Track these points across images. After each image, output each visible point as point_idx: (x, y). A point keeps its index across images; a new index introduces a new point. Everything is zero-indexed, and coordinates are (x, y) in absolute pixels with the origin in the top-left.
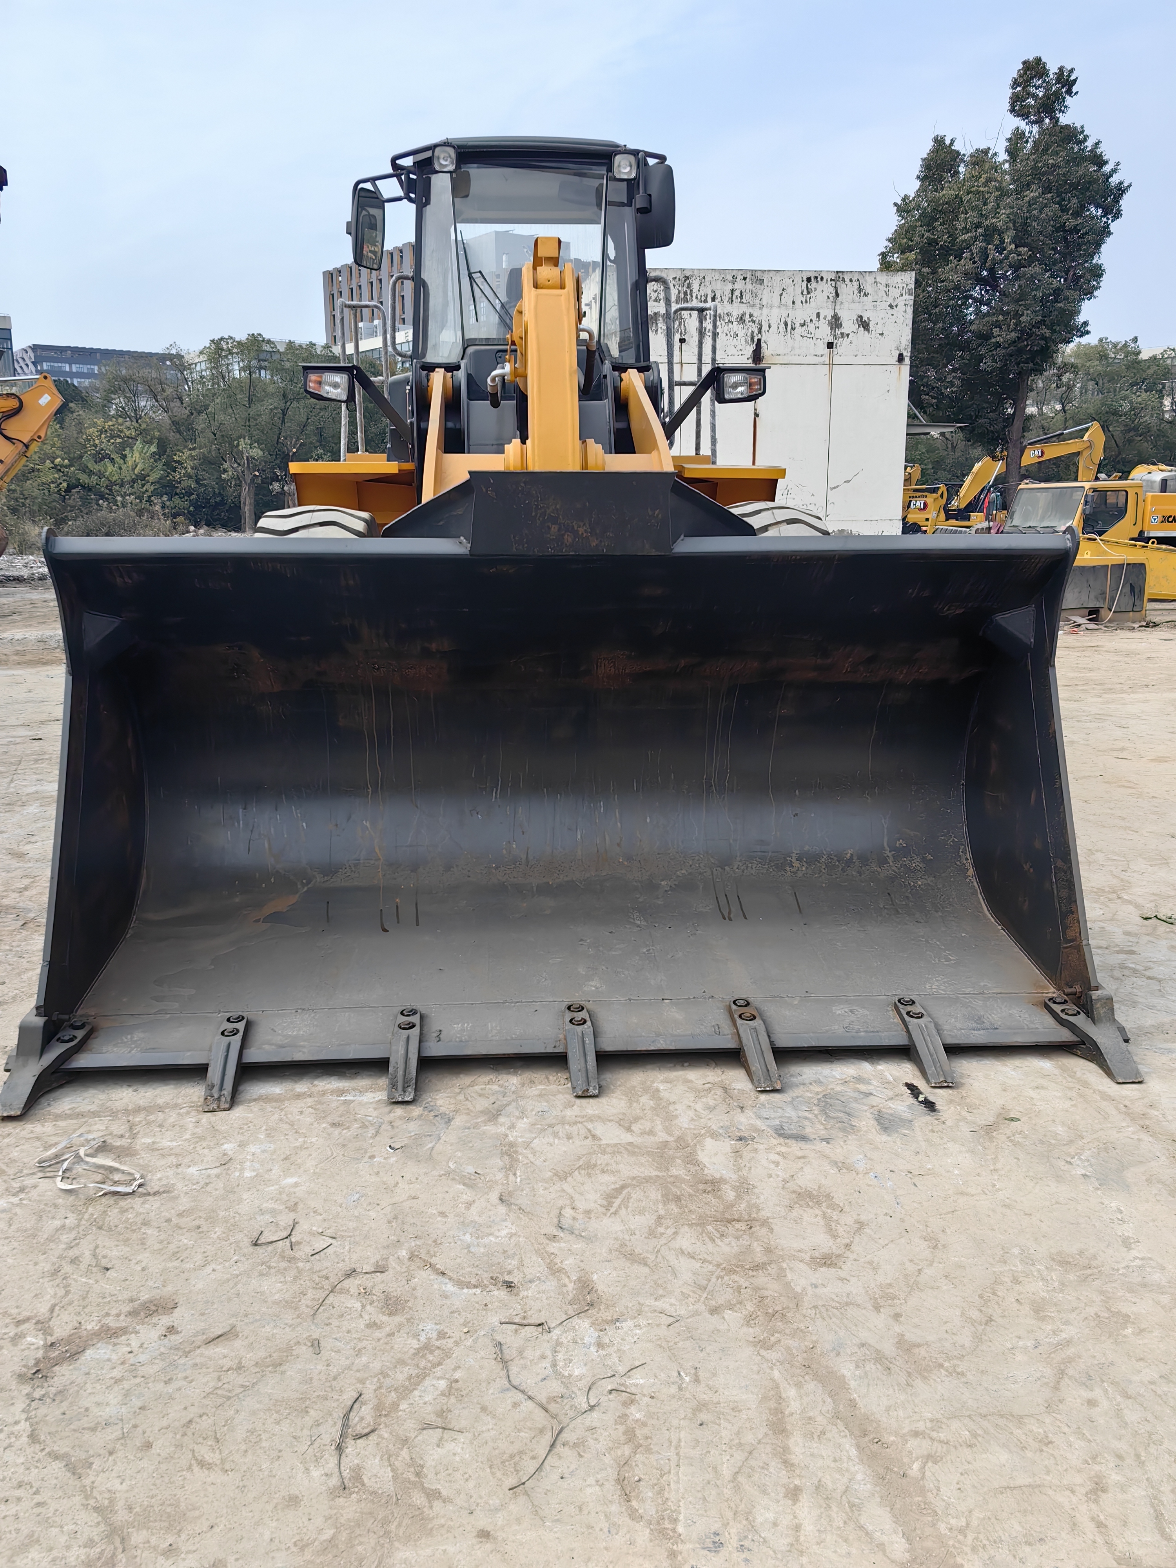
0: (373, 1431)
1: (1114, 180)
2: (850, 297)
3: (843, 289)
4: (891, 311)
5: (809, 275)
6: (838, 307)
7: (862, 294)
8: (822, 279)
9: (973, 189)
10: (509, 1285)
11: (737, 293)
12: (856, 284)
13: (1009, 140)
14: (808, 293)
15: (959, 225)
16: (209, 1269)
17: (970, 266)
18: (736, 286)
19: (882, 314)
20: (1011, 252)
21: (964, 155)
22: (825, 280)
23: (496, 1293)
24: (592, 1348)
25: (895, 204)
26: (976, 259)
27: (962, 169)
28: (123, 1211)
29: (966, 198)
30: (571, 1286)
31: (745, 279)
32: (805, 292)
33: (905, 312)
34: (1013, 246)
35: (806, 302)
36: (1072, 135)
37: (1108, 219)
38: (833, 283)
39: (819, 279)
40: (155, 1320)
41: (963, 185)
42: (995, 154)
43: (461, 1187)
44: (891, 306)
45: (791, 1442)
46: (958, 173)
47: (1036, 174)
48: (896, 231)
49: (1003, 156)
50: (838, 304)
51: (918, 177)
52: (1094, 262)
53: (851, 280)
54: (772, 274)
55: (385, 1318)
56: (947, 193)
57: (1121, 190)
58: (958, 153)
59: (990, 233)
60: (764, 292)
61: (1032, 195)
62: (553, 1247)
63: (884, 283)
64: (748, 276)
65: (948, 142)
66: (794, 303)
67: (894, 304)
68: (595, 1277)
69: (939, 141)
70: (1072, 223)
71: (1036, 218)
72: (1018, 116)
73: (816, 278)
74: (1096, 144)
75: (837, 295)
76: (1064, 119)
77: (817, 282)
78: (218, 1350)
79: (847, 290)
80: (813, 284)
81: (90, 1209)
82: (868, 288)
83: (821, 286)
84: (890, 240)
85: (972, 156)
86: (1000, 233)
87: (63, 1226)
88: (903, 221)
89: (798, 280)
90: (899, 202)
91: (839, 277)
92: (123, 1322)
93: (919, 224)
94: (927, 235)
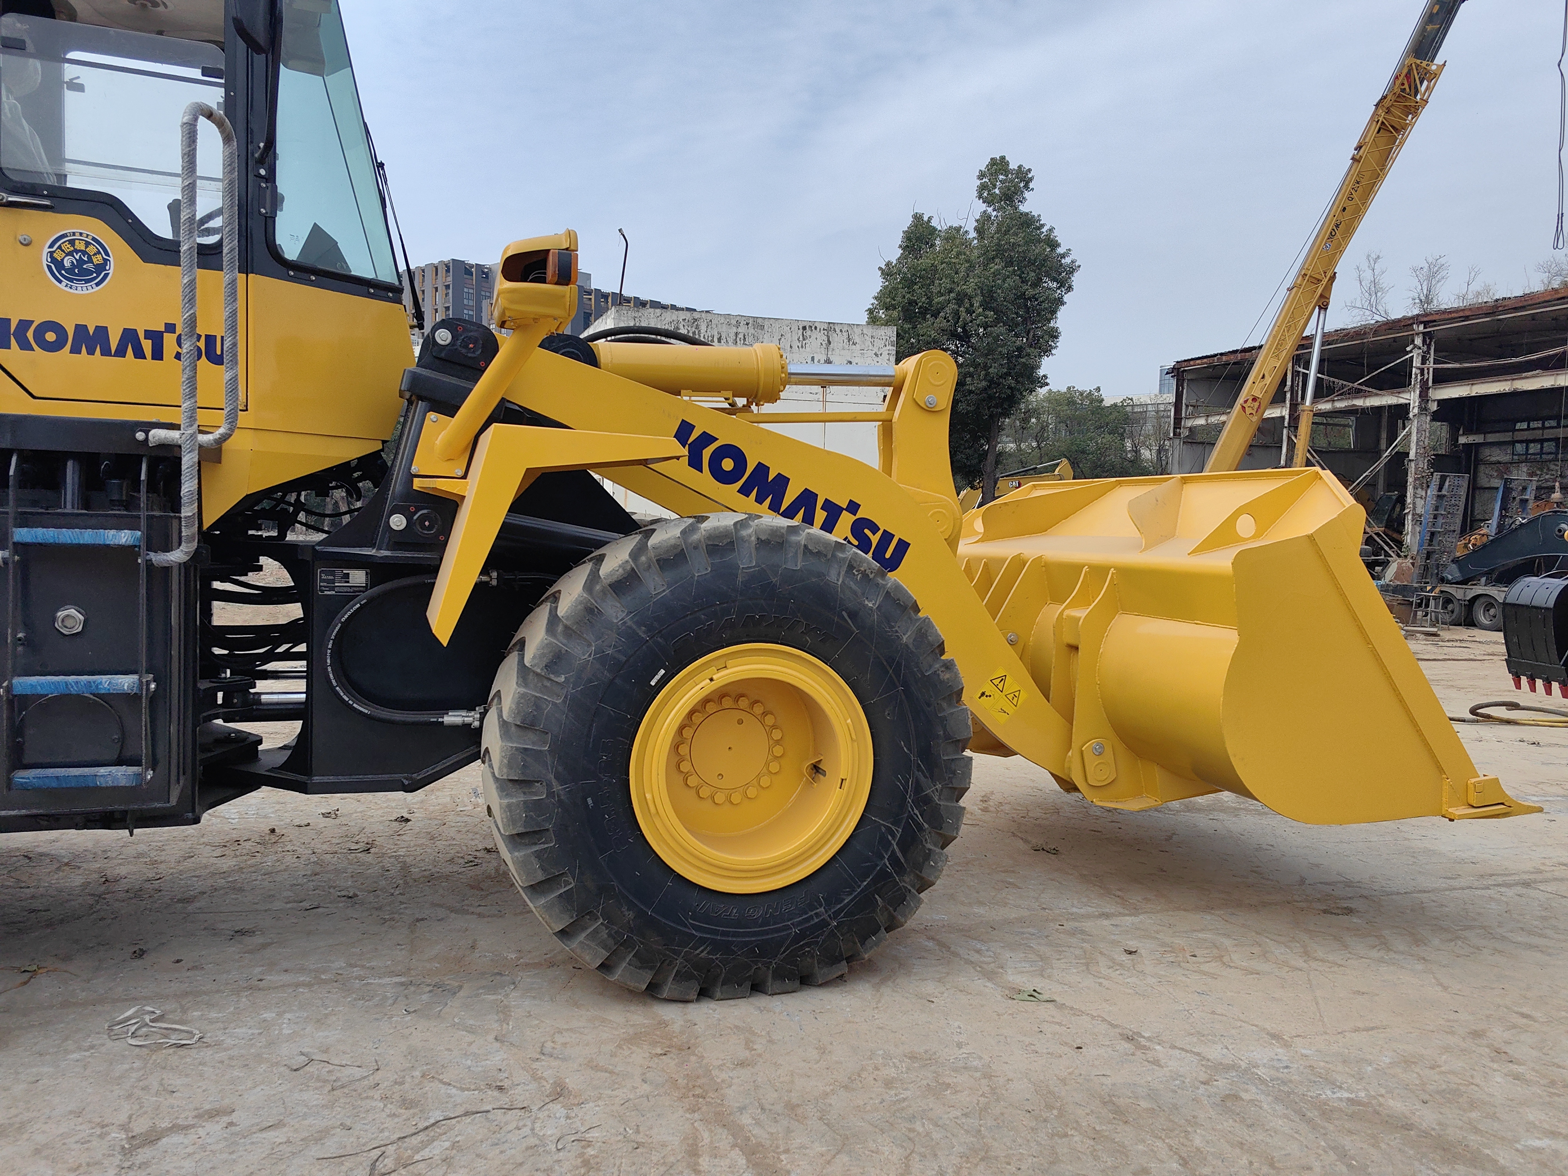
0: (394, 1171)
1: (1067, 261)
2: (841, 345)
3: (834, 338)
4: (876, 359)
5: (805, 324)
6: (830, 353)
7: (851, 343)
8: (816, 328)
9: (946, 260)
10: (500, 1088)
11: (741, 336)
12: (845, 334)
13: (977, 221)
14: (804, 339)
15: (935, 289)
16: (258, 1089)
17: (944, 324)
18: (739, 330)
19: (869, 361)
20: (979, 315)
21: (940, 231)
22: (818, 329)
23: (490, 1093)
24: (562, 1119)
25: (880, 268)
26: (950, 318)
27: (938, 242)
28: (182, 1058)
29: (940, 267)
30: (548, 1087)
31: (747, 324)
32: (801, 339)
33: (889, 360)
34: (981, 310)
35: (802, 347)
36: (1029, 222)
37: (1062, 291)
38: (826, 333)
39: (813, 328)
40: (217, 1119)
41: (938, 257)
42: (966, 232)
43: (464, 1033)
44: (876, 355)
45: (701, 1160)
46: (933, 245)
47: (1000, 251)
48: (881, 290)
49: (973, 234)
50: (830, 350)
51: (900, 246)
52: (1052, 325)
53: (841, 331)
54: (771, 322)
55: (403, 1111)
56: (924, 262)
57: (1072, 269)
58: (935, 229)
59: (961, 299)
60: (765, 336)
61: (996, 267)
62: (536, 1065)
63: (870, 335)
64: (751, 321)
65: (926, 219)
66: (791, 347)
67: (879, 353)
68: (567, 1080)
69: (918, 218)
70: (1030, 292)
71: (1000, 287)
72: (984, 202)
73: (811, 327)
74: (1050, 230)
75: (829, 343)
76: (1023, 208)
77: (812, 330)
78: (270, 1134)
79: (838, 340)
80: (808, 333)
81: (154, 1057)
82: (857, 339)
83: (816, 333)
84: (876, 298)
85: (947, 231)
86: (970, 298)
87: (132, 1068)
88: (887, 283)
89: (795, 328)
90: (884, 267)
91: (830, 327)
92: (191, 1121)
93: (900, 286)
94: (908, 296)
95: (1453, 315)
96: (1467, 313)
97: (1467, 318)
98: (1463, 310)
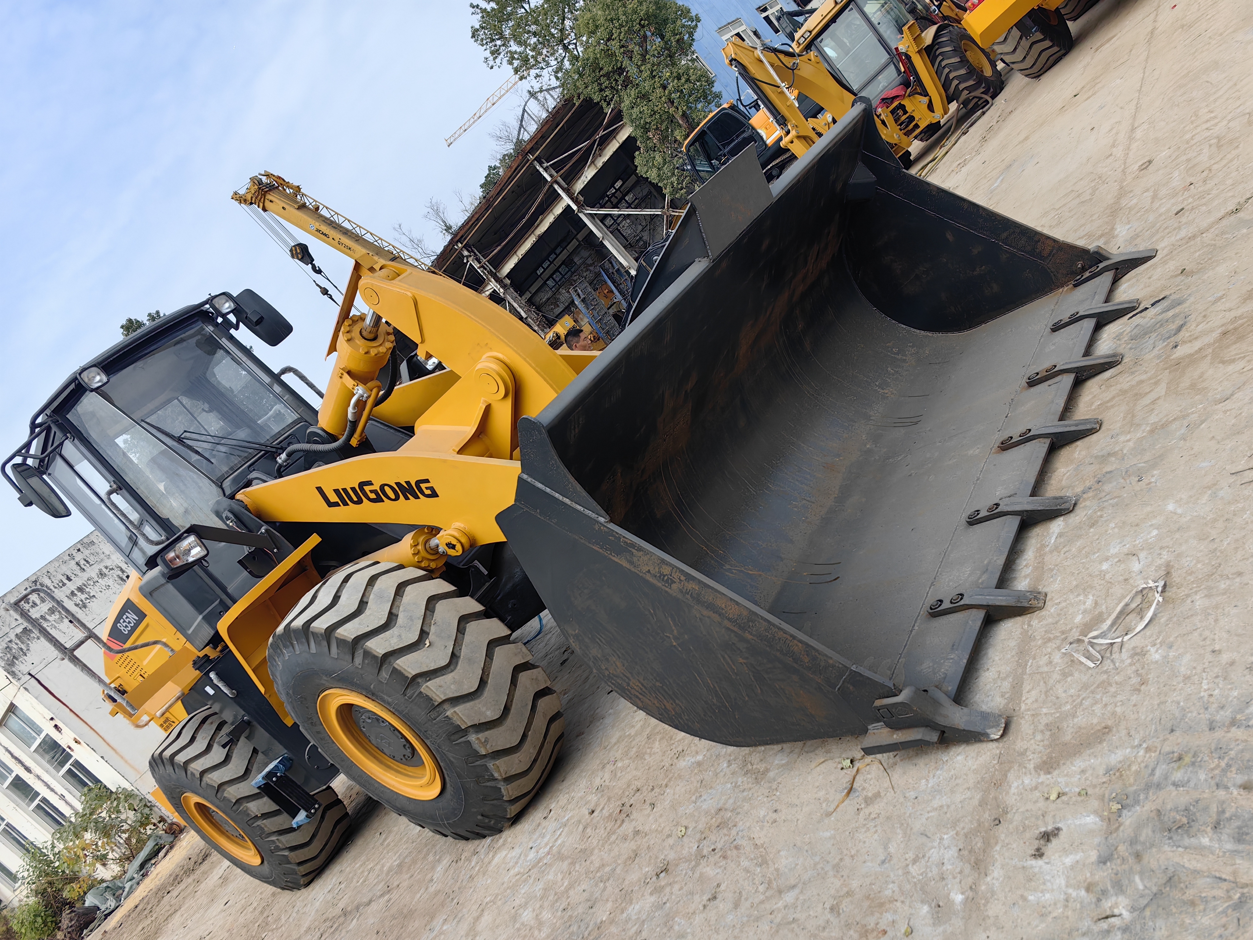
95: (470, 224)
96: (477, 216)
97: (478, 220)
98: (473, 216)
